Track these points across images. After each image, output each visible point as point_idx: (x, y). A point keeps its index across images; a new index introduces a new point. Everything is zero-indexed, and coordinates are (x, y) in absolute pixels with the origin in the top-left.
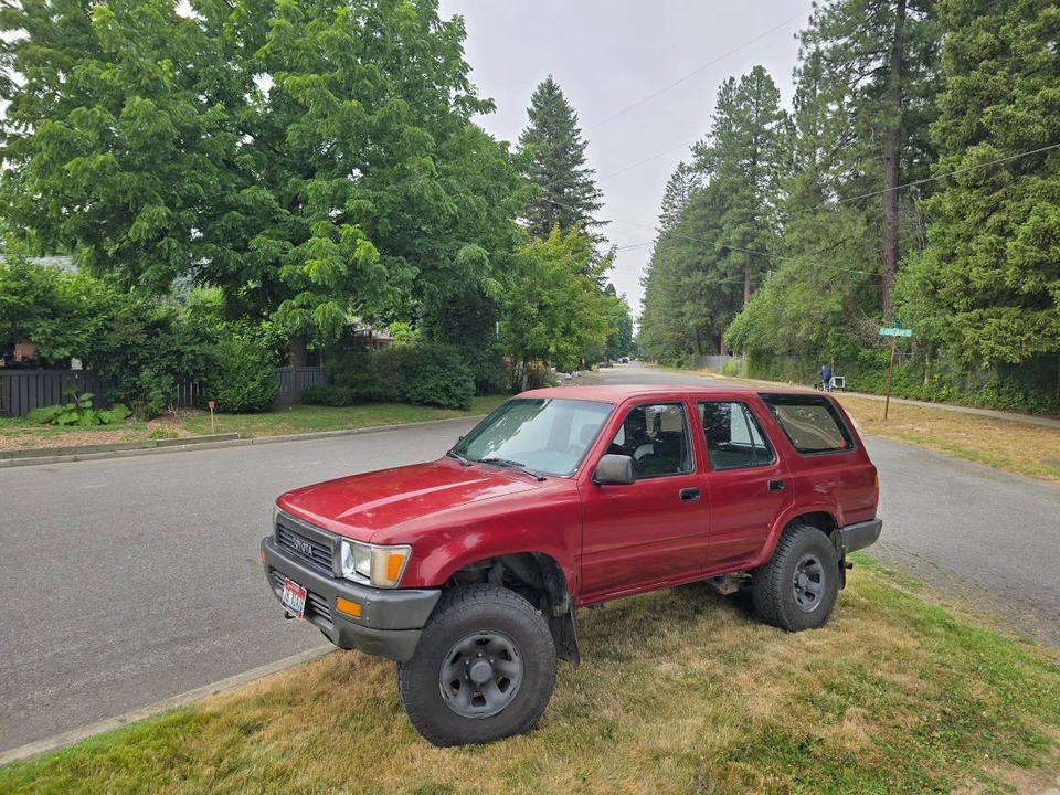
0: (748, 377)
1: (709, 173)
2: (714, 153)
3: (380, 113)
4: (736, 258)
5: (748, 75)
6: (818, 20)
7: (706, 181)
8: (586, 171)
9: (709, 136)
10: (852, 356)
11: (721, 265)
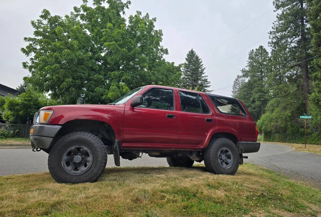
0: (264, 141)
1: (247, 77)
2: (248, 72)
3: (132, 52)
4: (258, 103)
5: (258, 48)
6: (275, 28)
7: (247, 80)
8: (205, 76)
9: (246, 67)
10: (297, 131)
11: (253, 105)
